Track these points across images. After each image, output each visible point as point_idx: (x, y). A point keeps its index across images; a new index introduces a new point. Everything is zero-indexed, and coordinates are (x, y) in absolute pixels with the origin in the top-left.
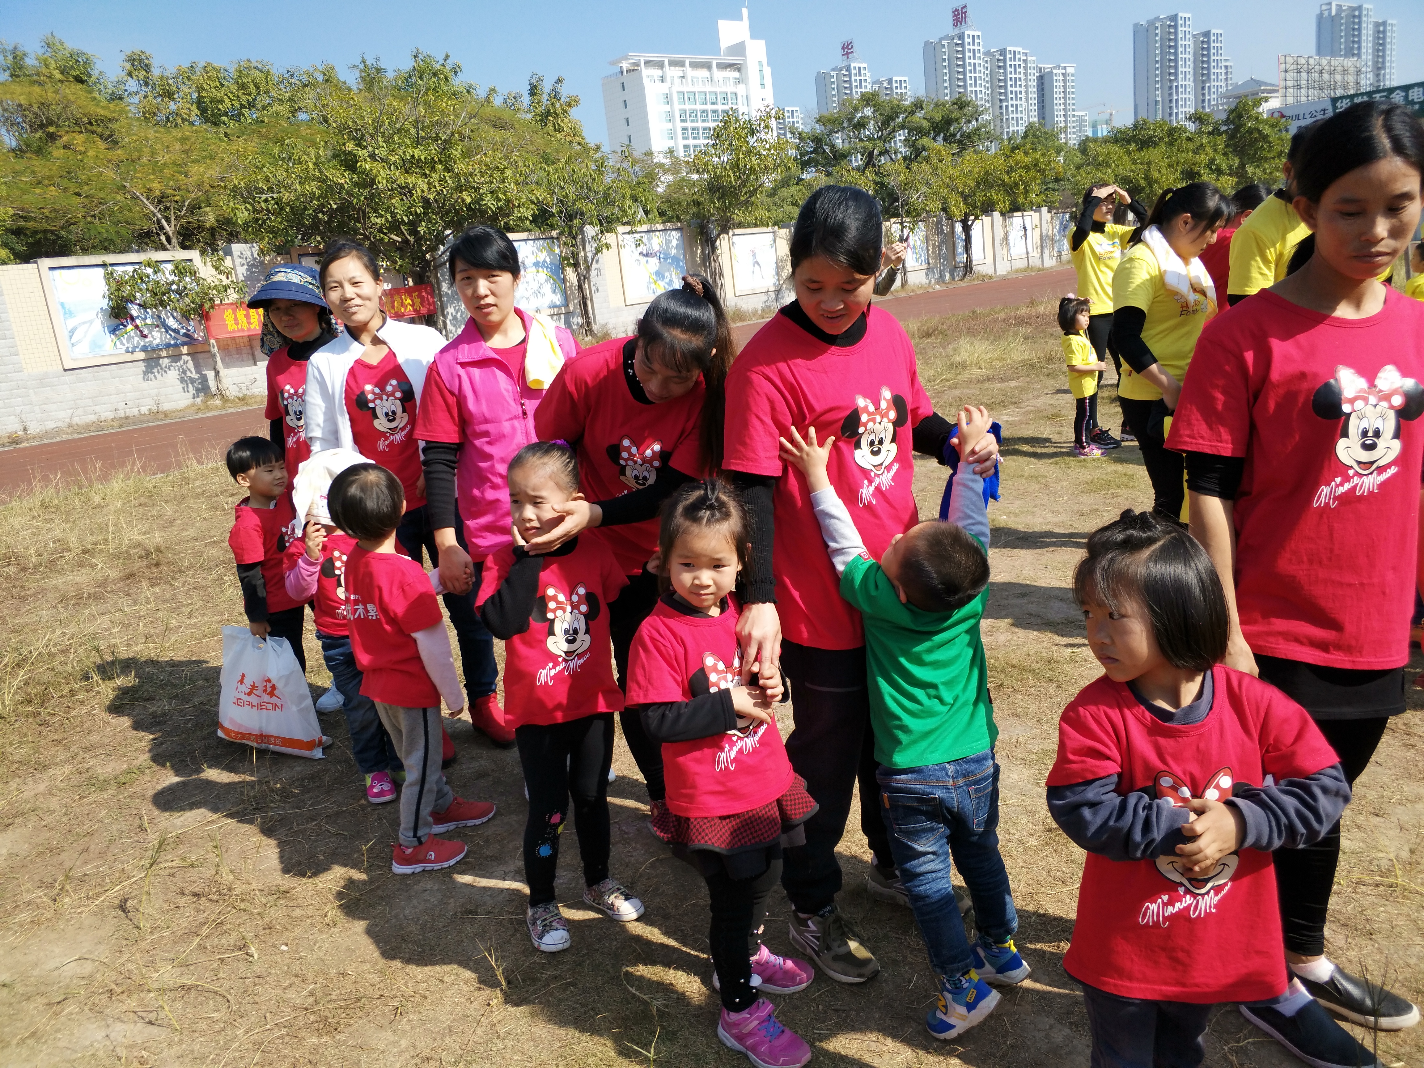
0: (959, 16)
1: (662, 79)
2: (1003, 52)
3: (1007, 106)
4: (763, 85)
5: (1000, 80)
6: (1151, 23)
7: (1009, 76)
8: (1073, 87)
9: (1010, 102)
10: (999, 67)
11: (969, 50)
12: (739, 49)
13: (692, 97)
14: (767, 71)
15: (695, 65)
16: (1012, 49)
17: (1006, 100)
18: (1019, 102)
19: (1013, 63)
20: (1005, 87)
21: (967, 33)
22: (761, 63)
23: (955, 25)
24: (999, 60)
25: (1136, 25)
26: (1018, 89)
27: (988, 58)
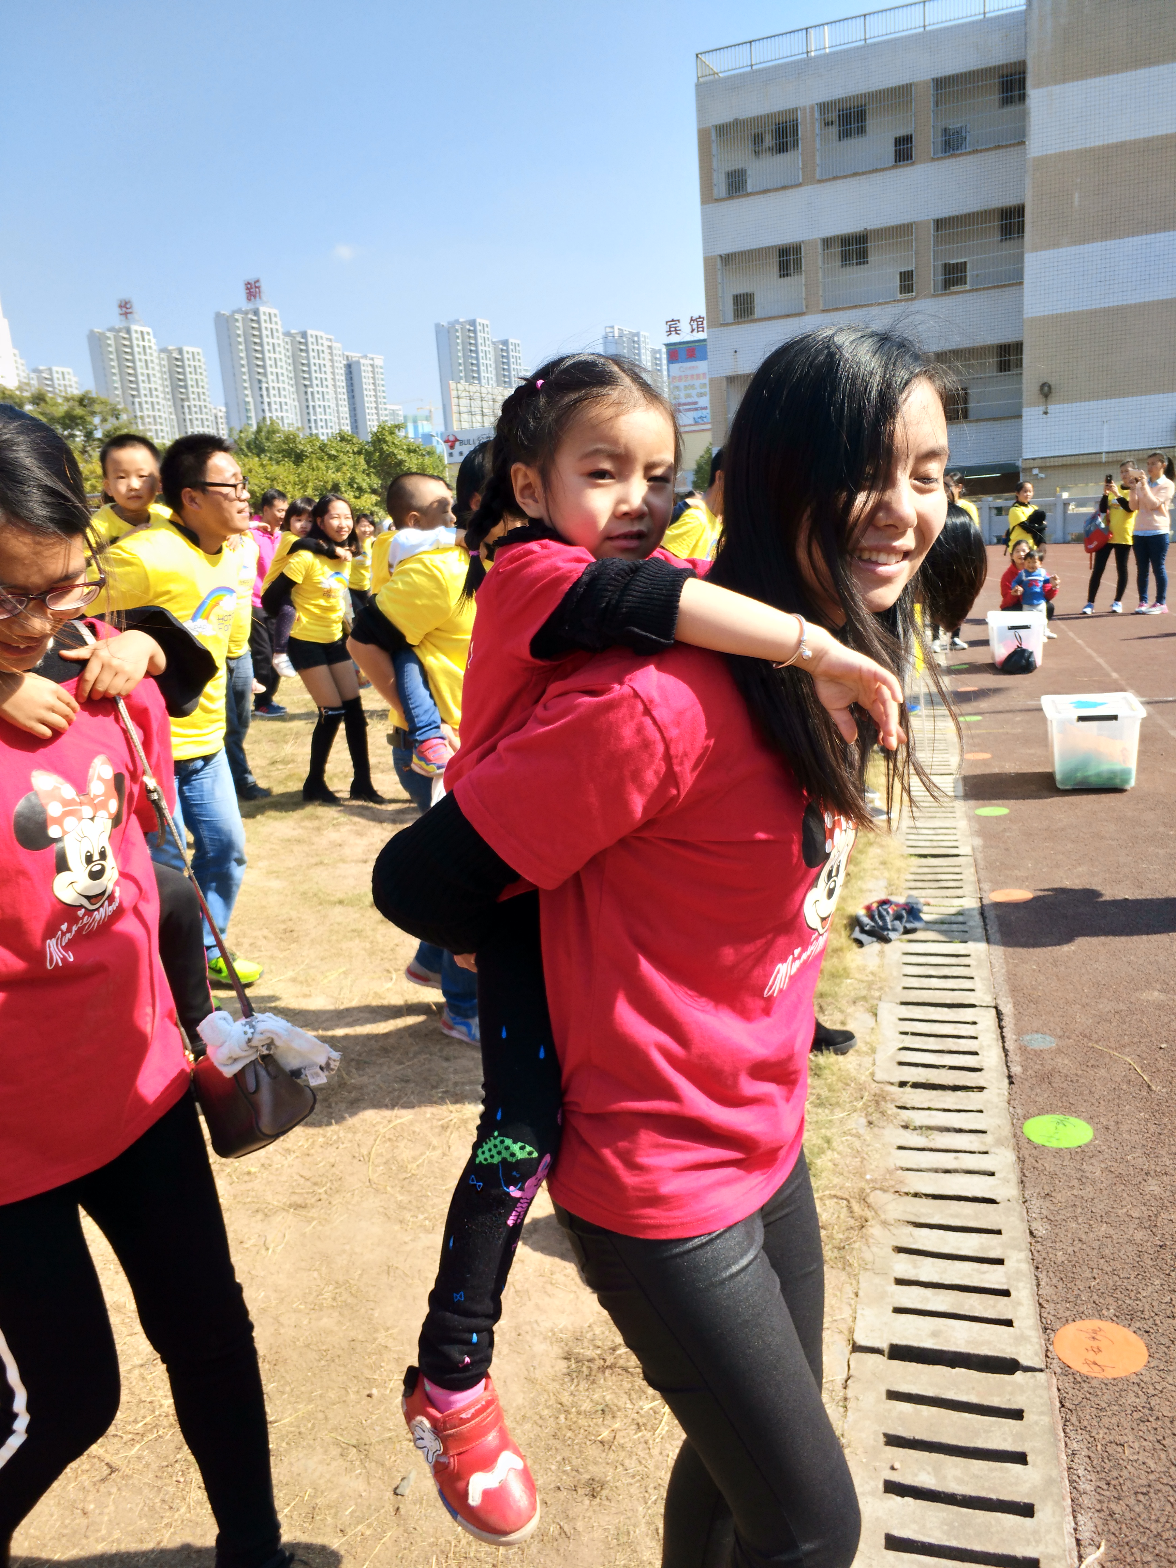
0: (253, 290)
2: (304, 335)
3: (312, 393)
5: (303, 364)
6: (452, 325)
7: (312, 361)
8: (382, 379)
9: (316, 389)
10: (301, 350)
11: (266, 328)
16: (314, 333)
17: (311, 386)
18: (325, 390)
19: (316, 347)
20: (309, 372)
21: (262, 309)
23: (249, 299)
24: (300, 343)
25: (437, 325)
26: (323, 376)
27: (288, 339)
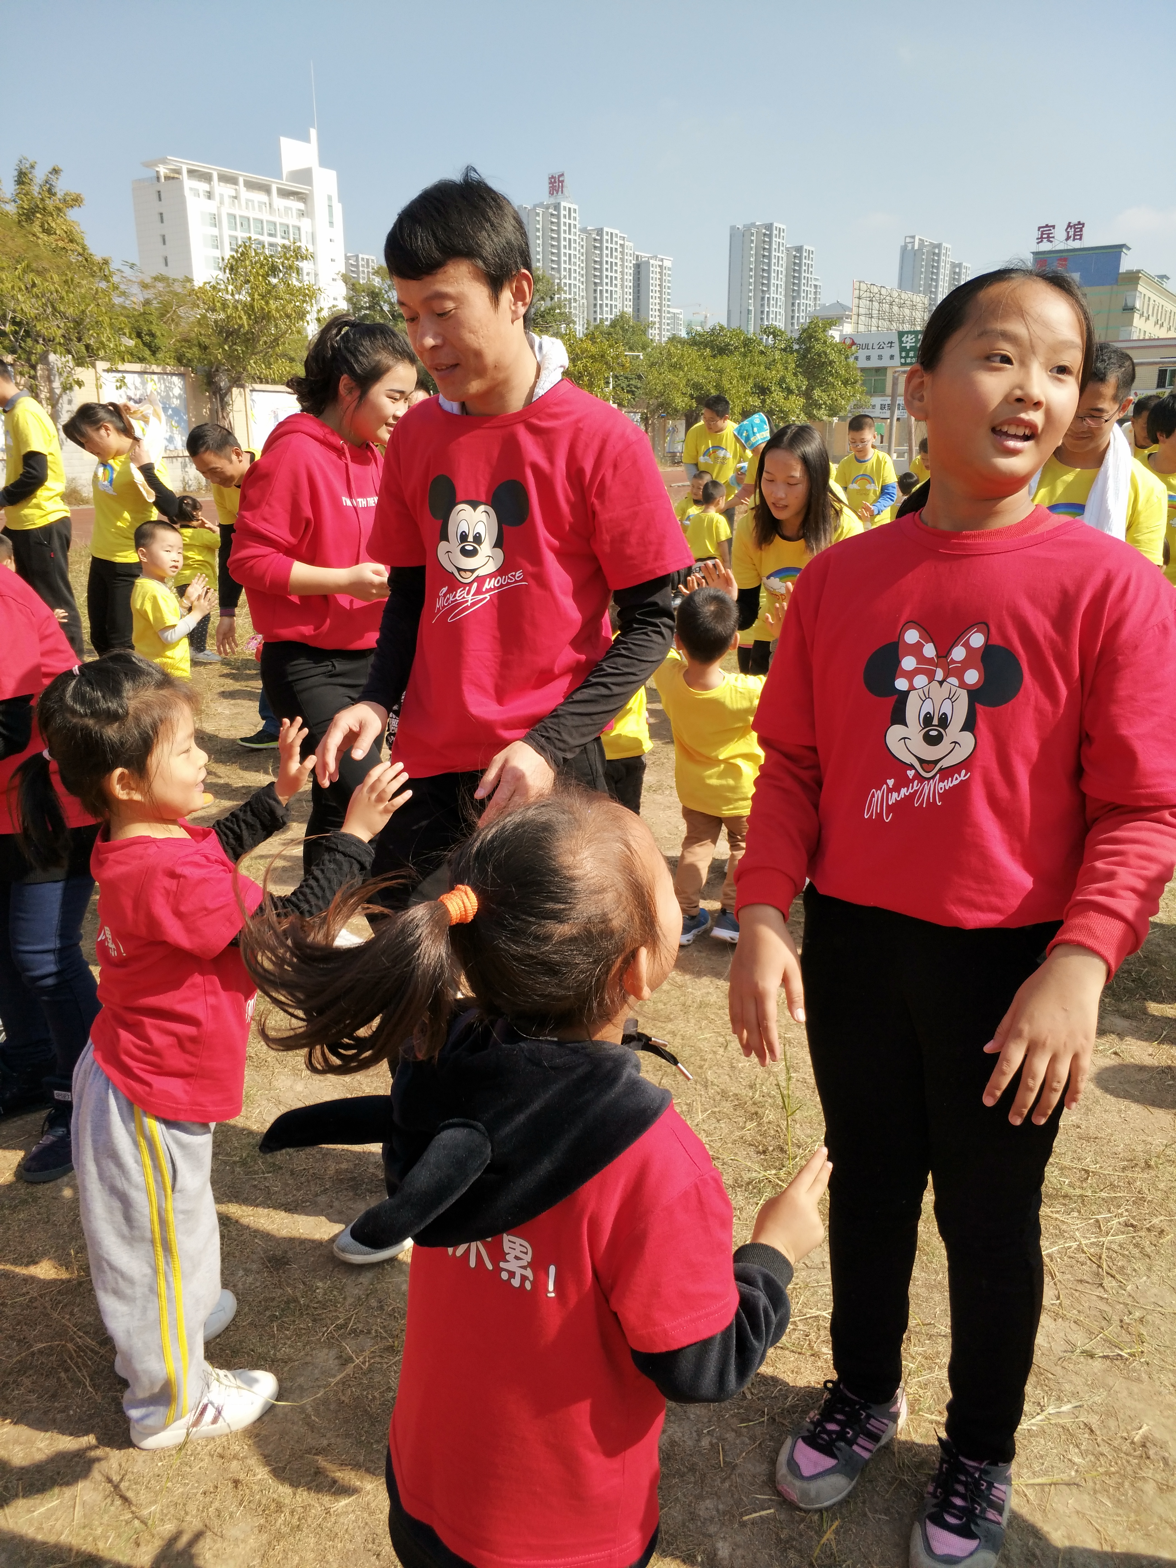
0: (556, 184)
1: (209, 195)
2: (600, 232)
3: (601, 291)
4: (331, 223)
5: (595, 262)
6: (748, 228)
7: (605, 259)
8: (669, 282)
9: (605, 287)
10: (595, 247)
11: (565, 223)
12: (305, 176)
13: (245, 223)
14: (338, 208)
15: (251, 186)
16: (610, 230)
17: (601, 284)
18: (613, 289)
19: (609, 245)
20: (601, 270)
21: (563, 204)
22: (330, 198)
23: (551, 193)
24: (595, 240)
25: (733, 228)
26: (613, 275)
27: (584, 236)
